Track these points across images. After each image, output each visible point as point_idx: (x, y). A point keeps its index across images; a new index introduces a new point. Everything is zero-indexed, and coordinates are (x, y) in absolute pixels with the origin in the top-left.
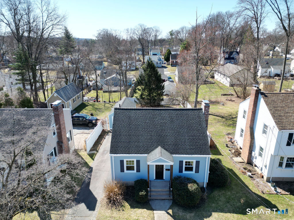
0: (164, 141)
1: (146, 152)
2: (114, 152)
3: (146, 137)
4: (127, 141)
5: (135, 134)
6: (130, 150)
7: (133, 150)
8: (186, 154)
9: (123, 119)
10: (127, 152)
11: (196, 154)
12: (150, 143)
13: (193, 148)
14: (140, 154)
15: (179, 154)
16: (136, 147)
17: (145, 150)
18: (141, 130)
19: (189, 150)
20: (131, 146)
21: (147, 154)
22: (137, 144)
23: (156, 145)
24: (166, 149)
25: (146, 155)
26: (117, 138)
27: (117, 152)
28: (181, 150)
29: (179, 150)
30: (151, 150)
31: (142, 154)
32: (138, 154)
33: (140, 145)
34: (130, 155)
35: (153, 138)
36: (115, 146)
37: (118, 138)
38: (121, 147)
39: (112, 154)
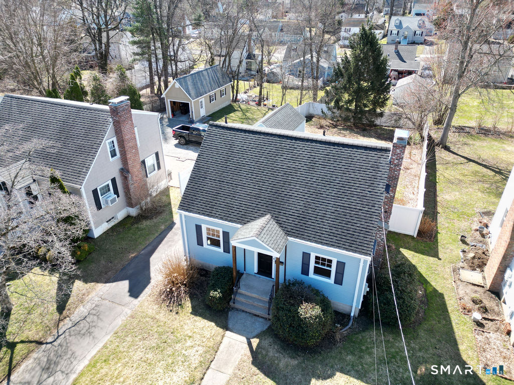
0: (281, 206)
1: (240, 221)
2: (185, 208)
3: (249, 191)
4: (213, 191)
5: (230, 182)
6: (214, 209)
7: (220, 211)
8: (316, 242)
9: (219, 148)
10: (207, 213)
11: (339, 247)
12: (253, 205)
13: (337, 232)
14: (229, 221)
15: (304, 239)
16: (225, 207)
17: (240, 215)
18: (245, 175)
19: (327, 236)
20: (218, 202)
21: (241, 224)
22: (229, 202)
23: (264, 210)
24: (280, 222)
25: (239, 226)
26: (198, 183)
27: (190, 209)
28: (310, 232)
29: (306, 231)
30: (252, 218)
31: (232, 222)
32: (226, 220)
33: (235, 204)
34: (212, 219)
35: (261, 196)
36: (190, 196)
37: (200, 183)
38: (199, 201)
39: (181, 210)
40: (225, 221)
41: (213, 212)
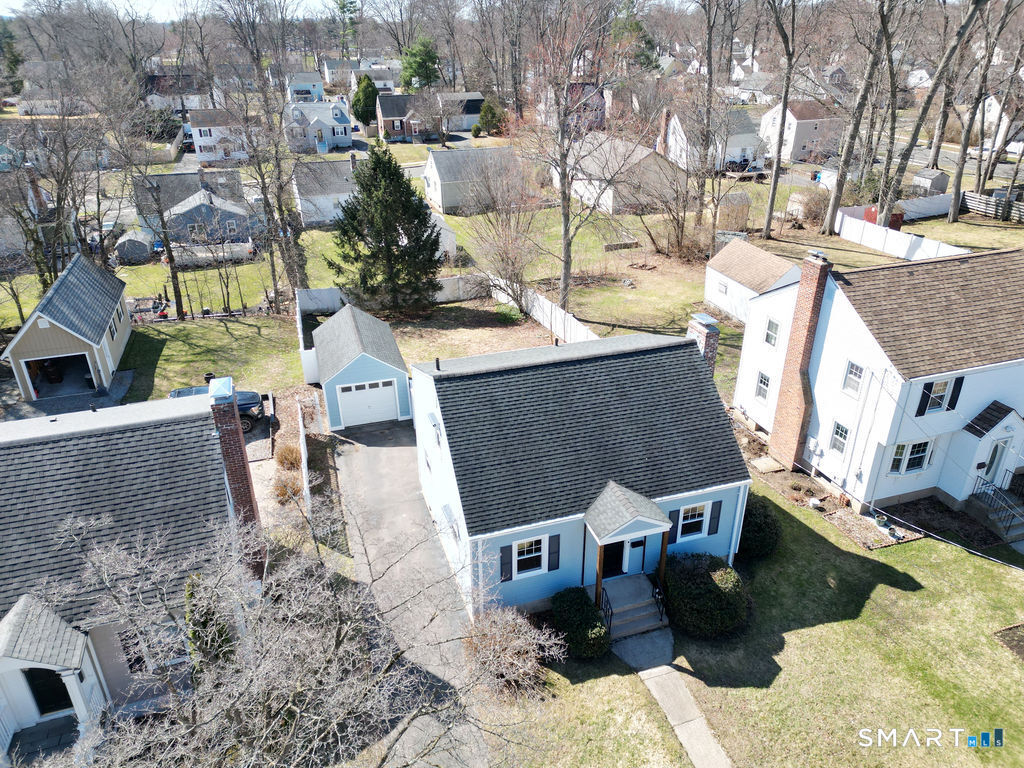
0: (618, 462)
1: (577, 508)
2: (481, 528)
3: (561, 460)
4: (508, 482)
5: (526, 457)
6: (528, 509)
7: (538, 507)
8: (688, 490)
9: (475, 413)
10: (520, 520)
11: (714, 484)
12: (580, 477)
13: (701, 467)
14: (562, 516)
15: (671, 493)
16: (542, 498)
17: (572, 500)
18: (541, 438)
19: (694, 476)
20: (528, 496)
21: (581, 512)
22: (543, 488)
23: (600, 477)
24: (630, 484)
25: (580, 516)
26: (476, 479)
27: (491, 526)
28: (673, 480)
29: (667, 482)
30: (591, 496)
31: (566, 516)
32: (556, 516)
33: (553, 487)
34: (534, 525)
35: (583, 460)
36: (476, 506)
37: (480, 478)
38: (496, 507)
39: (476, 534)
40: (556, 518)
41: (529, 514)
